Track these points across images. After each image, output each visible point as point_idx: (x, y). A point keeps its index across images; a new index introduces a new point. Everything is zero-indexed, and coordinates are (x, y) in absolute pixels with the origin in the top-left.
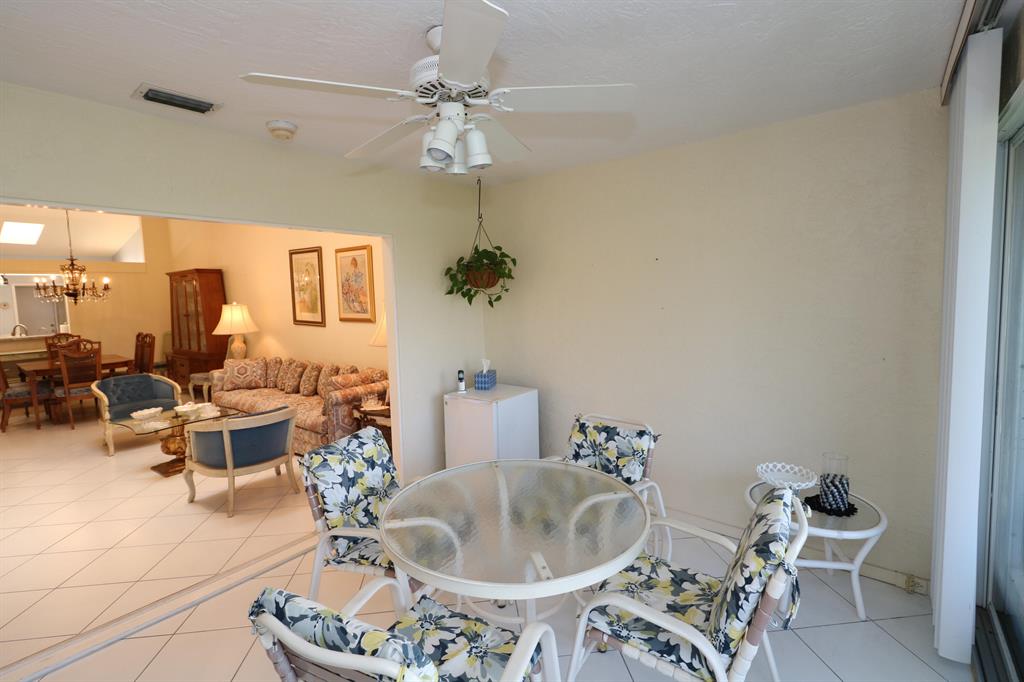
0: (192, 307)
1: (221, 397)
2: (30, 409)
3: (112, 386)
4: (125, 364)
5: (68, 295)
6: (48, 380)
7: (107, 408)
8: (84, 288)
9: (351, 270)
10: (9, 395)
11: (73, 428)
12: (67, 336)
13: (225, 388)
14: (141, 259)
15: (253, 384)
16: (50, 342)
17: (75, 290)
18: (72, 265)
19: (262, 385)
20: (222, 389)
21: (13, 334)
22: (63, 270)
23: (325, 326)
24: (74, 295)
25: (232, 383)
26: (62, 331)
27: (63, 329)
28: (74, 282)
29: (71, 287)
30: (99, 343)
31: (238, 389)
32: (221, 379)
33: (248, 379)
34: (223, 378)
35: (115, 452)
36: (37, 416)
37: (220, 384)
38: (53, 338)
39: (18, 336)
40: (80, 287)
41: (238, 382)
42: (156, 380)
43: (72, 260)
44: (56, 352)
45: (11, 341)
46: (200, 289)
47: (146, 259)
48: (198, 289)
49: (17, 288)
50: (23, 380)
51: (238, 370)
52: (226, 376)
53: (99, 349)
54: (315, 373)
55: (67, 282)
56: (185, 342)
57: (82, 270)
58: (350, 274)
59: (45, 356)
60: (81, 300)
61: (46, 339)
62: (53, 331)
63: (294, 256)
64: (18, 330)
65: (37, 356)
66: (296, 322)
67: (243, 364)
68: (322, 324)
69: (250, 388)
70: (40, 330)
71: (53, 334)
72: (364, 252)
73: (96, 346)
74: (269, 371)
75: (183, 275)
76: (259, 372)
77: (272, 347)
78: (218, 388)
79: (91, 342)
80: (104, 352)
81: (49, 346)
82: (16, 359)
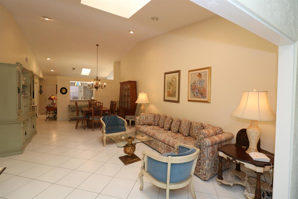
0: (126, 93)
1: (139, 128)
2: (83, 121)
3: (106, 119)
4: (108, 111)
5: (95, 88)
6: (88, 114)
7: (105, 128)
8: (99, 86)
9: (197, 79)
10: (79, 118)
11: (93, 131)
12: (93, 100)
13: (140, 124)
14: (113, 79)
15: (150, 124)
16: (90, 102)
17: (97, 86)
18: (97, 79)
19: (153, 124)
20: (139, 124)
21: (82, 99)
22: (95, 80)
23: (179, 103)
24: (97, 88)
25: (143, 122)
26: (92, 99)
27: (93, 98)
28: (97, 84)
29: (96, 86)
30: (103, 103)
31: (145, 125)
32: (139, 120)
33: (149, 121)
34: (140, 120)
35: (106, 145)
36: (85, 124)
37: (139, 122)
38: (90, 101)
39: (82, 100)
40: (98, 85)
41: (145, 122)
42: (119, 118)
43: (97, 77)
44: (91, 105)
45: (81, 101)
46: (130, 87)
47: (114, 78)
48: (129, 88)
49: (84, 87)
50: (82, 113)
51: (145, 117)
52: (141, 119)
53: (102, 105)
54: (179, 123)
55: (95, 84)
56: (123, 104)
57: (99, 81)
58: (197, 81)
59: (88, 106)
60: (98, 90)
61: (89, 101)
62: (90, 99)
63: (166, 75)
64: (83, 98)
65: (86, 106)
66: (165, 100)
67: (147, 115)
68: (178, 102)
69: (149, 125)
70: (88, 98)
71: (90, 100)
72: (207, 70)
73: (102, 104)
74: (155, 119)
75: (125, 83)
76: (152, 119)
77: (153, 109)
78: (138, 124)
79: (100, 103)
80: (103, 106)
81: (89, 103)
82: (81, 106)
